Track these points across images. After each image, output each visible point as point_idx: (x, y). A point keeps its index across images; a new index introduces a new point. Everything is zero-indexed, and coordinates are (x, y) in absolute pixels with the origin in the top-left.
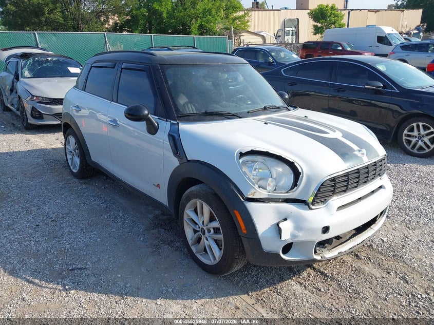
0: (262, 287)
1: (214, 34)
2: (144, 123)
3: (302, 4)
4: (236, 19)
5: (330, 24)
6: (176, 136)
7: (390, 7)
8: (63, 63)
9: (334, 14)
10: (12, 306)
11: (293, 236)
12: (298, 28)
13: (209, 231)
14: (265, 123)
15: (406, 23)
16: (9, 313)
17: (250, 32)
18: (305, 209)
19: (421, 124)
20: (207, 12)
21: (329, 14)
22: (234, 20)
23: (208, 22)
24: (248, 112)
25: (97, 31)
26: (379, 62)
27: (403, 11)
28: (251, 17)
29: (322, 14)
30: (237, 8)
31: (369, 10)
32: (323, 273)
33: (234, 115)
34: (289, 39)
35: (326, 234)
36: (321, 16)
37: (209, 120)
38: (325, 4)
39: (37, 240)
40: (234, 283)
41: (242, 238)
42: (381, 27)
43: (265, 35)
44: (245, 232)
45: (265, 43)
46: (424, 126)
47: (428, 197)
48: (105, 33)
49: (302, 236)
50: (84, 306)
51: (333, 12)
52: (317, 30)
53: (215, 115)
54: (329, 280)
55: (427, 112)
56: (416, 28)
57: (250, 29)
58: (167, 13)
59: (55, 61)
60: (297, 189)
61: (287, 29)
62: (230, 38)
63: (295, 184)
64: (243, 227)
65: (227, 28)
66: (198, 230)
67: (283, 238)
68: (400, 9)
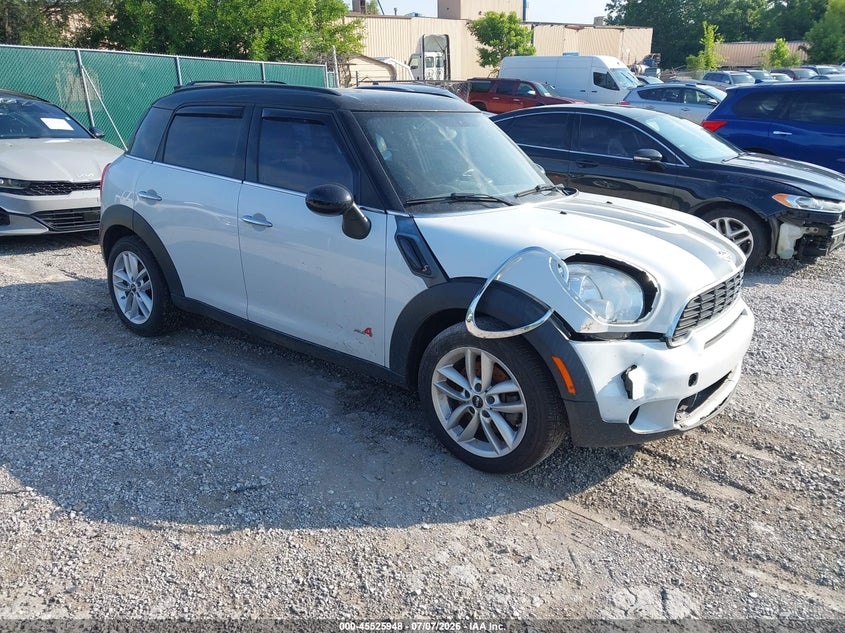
0: (583, 486)
1: (297, 59)
2: (340, 218)
3: (448, 7)
4: (336, 31)
5: (509, 48)
6: (416, 238)
7: (598, 20)
8: (30, 109)
9: (515, 30)
10: (161, 560)
11: (648, 391)
12: (448, 52)
13: (491, 400)
14: (562, 213)
15: (628, 51)
16: (162, 571)
17: (365, 57)
18: (661, 348)
19: (727, 220)
20: (280, 16)
21: (506, 30)
22: (332, 33)
23: (284, 34)
24: (516, 196)
25: (52, 44)
26: (648, 118)
27: (623, 29)
28: (367, 30)
29: (493, 29)
30: (336, 11)
31: (566, 26)
32: (664, 457)
33: (499, 201)
34: (432, 73)
35: (693, 386)
36: (493, 33)
37: (460, 210)
38: (498, 12)
39: (136, 448)
40: (536, 483)
41: (566, 402)
42: (598, 56)
43: (393, 64)
44: (572, 391)
45: (394, 79)
46: (732, 224)
47: (765, 335)
48: (78, 49)
49: (662, 392)
50: (297, 546)
51: (513, 26)
52: (486, 59)
53: (467, 201)
54: (678, 466)
55: (736, 200)
56: (644, 60)
57: (366, 52)
58: (200, 15)
59: (11, 104)
60: (650, 316)
61: (427, 54)
62: (331, 67)
63: (648, 307)
64: (569, 383)
65: (320, 49)
66: (467, 400)
67: (635, 397)
68: (615, 26)
